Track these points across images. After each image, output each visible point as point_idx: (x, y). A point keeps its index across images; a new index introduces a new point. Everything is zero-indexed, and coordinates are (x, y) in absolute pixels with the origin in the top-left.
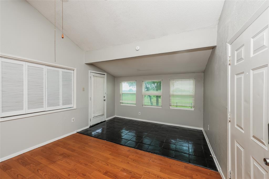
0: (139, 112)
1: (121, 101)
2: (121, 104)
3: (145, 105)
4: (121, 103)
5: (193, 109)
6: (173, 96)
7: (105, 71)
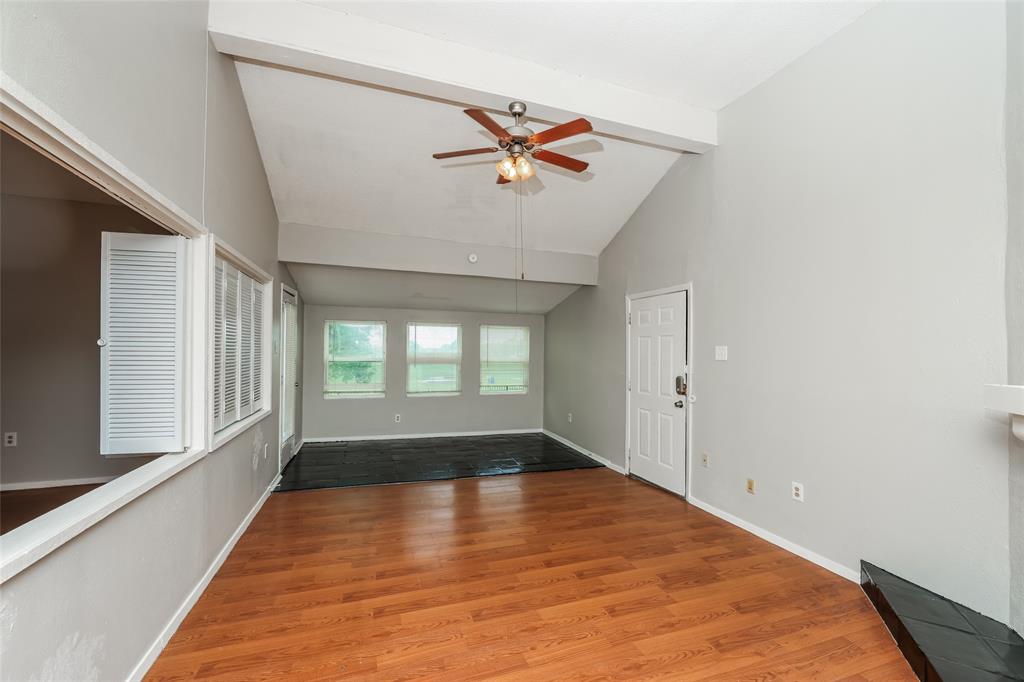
5: (525, 391)
6: (488, 364)
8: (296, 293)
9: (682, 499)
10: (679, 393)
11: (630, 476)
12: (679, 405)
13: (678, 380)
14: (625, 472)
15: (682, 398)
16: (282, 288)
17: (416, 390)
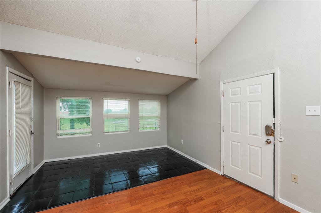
0: (99, 144)
1: (59, 132)
2: (59, 137)
3: (109, 132)
4: (58, 135)
5: (158, 129)
6: (143, 118)
7: (31, 74)
8: (32, 79)
10: (267, 135)
11: (224, 176)
12: (268, 142)
13: (267, 127)
14: (221, 173)
15: (271, 138)
16: (7, 71)
17: (107, 131)
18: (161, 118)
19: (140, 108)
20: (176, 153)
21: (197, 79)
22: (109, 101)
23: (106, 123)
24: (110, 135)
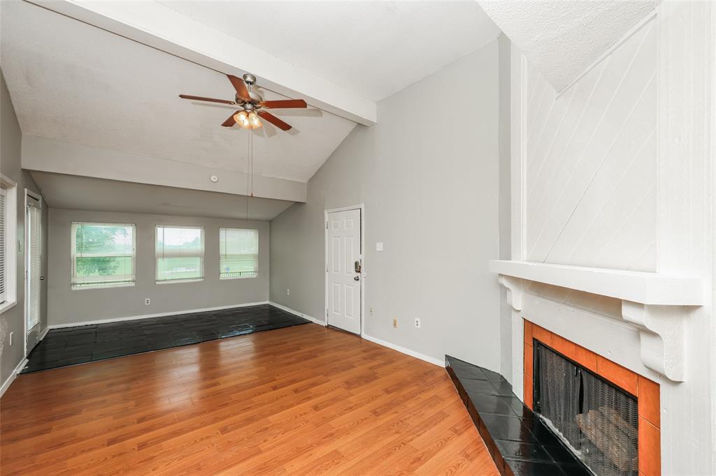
0: (147, 299)
5: (255, 275)
6: (227, 256)
8: (40, 197)
9: (359, 336)
10: (356, 271)
11: (328, 326)
12: (357, 279)
13: (356, 264)
14: (325, 324)
15: (358, 274)
16: (26, 193)
17: (163, 279)
18: (260, 257)
19: (222, 240)
20: (280, 310)
21: (304, 203)
22: (165, 229)
23: (161, 263)
24: (169, 284)
